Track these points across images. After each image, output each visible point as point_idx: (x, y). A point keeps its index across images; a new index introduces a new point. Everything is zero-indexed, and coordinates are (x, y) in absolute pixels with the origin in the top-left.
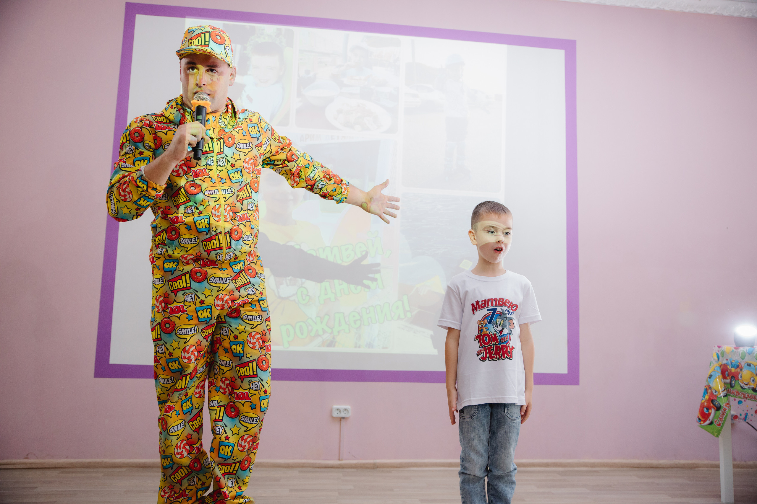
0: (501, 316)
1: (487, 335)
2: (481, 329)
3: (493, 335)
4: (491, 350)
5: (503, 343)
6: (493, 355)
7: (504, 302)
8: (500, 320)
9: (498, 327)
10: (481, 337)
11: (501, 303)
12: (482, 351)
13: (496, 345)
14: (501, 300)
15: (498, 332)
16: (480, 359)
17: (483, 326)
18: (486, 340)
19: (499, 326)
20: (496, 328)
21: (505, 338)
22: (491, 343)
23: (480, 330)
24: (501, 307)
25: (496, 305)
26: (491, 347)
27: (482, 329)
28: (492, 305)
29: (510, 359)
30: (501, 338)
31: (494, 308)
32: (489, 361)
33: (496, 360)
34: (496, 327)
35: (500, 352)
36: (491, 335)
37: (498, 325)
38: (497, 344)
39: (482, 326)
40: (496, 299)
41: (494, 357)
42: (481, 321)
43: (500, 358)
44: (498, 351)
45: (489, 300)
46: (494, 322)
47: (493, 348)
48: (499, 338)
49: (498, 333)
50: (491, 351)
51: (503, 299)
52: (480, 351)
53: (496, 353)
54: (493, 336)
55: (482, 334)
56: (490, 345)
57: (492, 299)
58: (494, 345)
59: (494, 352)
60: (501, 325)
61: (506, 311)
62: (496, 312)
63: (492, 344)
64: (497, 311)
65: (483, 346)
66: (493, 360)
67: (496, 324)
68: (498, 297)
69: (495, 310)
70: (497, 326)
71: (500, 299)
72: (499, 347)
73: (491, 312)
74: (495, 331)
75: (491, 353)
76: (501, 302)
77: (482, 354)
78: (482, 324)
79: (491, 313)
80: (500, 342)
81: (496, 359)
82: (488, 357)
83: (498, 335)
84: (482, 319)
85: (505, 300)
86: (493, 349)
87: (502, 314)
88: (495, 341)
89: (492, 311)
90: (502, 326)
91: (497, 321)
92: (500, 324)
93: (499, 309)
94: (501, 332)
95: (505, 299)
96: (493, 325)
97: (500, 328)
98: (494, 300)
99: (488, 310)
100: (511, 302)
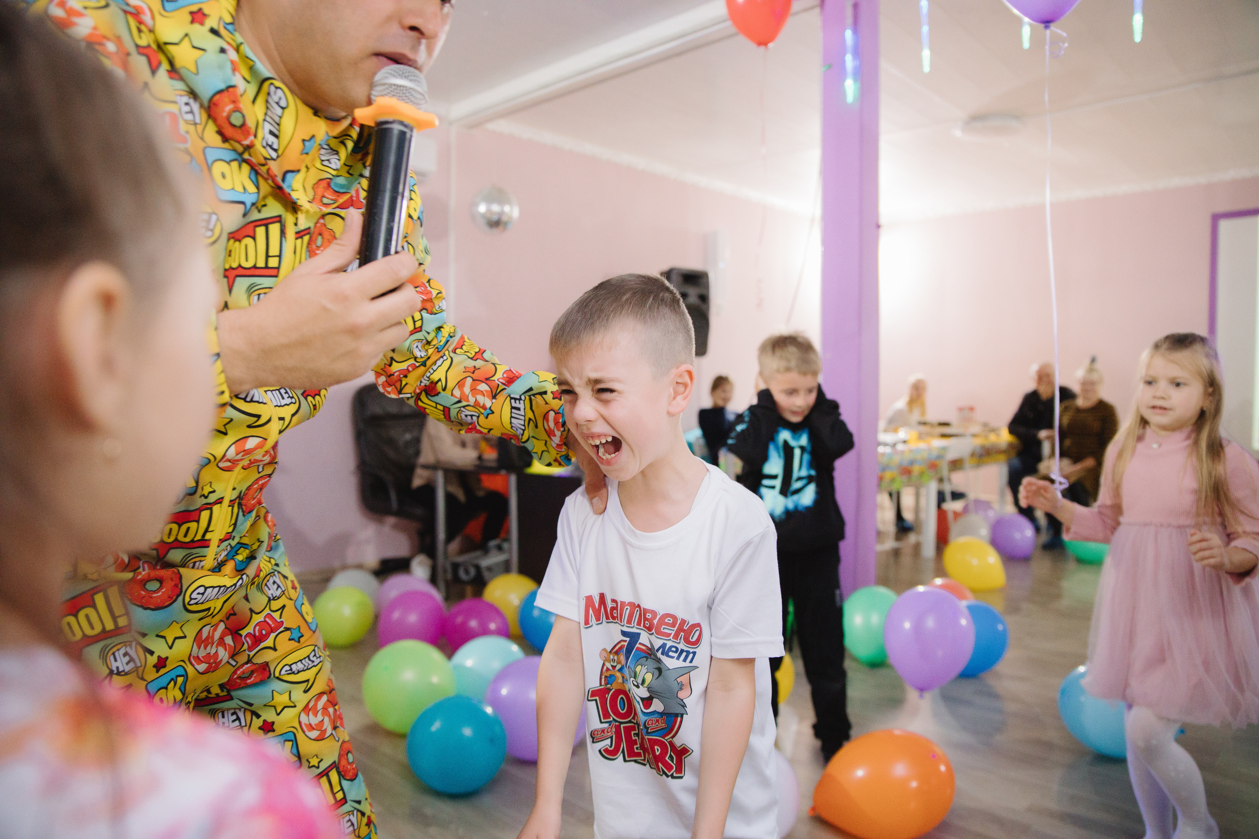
0: (646, 657)
1: (625, 693)
2: (609, 673)
4: (634, 734)
6: (637, 748)
7: (655, 621)
8: (644, 670)
9: (638, 687)
10: (609, 697)
11: (650, 623)
12: (608, 732)
14: (651, 614)
15: (639, 699)
16: (600, 751)
17: (617, 668)
18: (622, 705)
19: (643, 684)
20: (635, 688)
21: (656, 722)
23: (607, 676)
25: (637, 624)
26: (632, 729)
27: (614, 675)
28: (629, 622)
30: (646, 718)
31: (634, 630)
32: (625, 760)
37: (640, 681)
39: (614, 667)
40: (639, 608)
41: (637, 755)
42: (610, 652)
45: (623, 603)
46: (630, 669)
48: (643, 717)
49: (640, 702)
51: (654, 613)
52: (603, 731)
55: (614, 687)
56: (630, 722)
57: (631, 605)
60: (646, 684)
62: (638, 645)
64: (640, 644)
65: (611, 721)
66: (635, 762)
67: (635, 677)
69: (634, 637)
70: (638, 683)
71: (646, 610)
73: (626, 641)
75: (631, 743)
76: (650, 618)
77: (608, 742)
78: (614, 660)
79: (626, 644)
81: (644, 760)
82: (623, 752)
83: (639, 707)
84: (615, 650)
85: (658, 617)
87: (649, 655)
89: (628, 639)
90: (648, 691)
91: (638, 669)
92: (643, 681)
93: (644, 639)
94: (647, 702)
95: (661, 612)
96: (630, 676)
97: (644, 693)
98: (638, 610)
99: (624, 633)
100: (683, 622)
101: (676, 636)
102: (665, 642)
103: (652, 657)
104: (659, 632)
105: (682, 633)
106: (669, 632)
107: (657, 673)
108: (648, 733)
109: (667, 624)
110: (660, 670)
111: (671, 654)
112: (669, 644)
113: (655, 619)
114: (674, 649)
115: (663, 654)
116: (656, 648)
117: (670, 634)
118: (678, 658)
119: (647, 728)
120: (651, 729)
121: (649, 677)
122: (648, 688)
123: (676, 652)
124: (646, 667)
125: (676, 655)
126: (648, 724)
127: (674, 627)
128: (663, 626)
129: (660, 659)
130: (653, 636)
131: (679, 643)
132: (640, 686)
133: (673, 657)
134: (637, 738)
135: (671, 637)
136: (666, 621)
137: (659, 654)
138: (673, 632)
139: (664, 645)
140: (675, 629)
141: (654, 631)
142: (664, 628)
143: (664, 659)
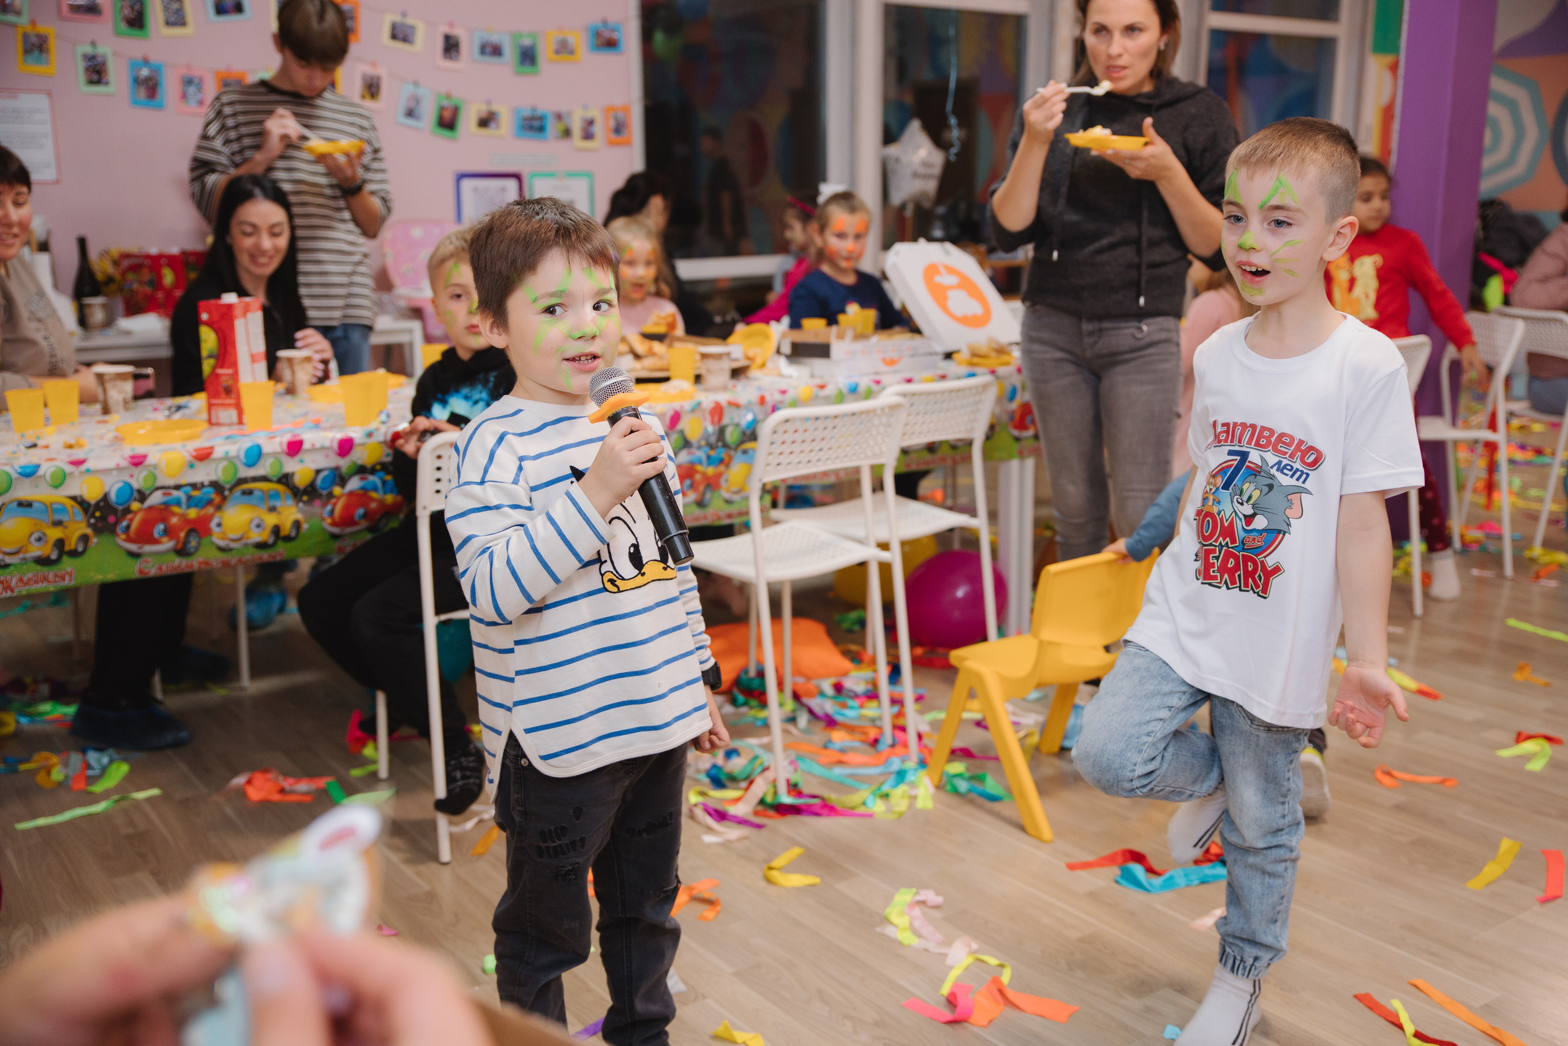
0: (1256, 475)
1: (1211, 515)
2: (1206, 495)
3: (1227, 521)
4: (1213, 557)
5: (1248, 551)
6: (1214, 572)
7: (1273, 439)
8: (1252, 487)
9: (1242, 504)
11: (1263, 441)
13: (1228, 547)
14: (1266, 433)
15: (1241, 516)
17: (1212, 491)
19: (1247, 502)
20: (1239, 505)
21: (1254, 539)
22: (1216, 541)
23: (1204, 498)
24: (1264, 455)
25: (1249, 442)
26: (1214, 551)
27: (1207, 498)
28: (1240, 441)
29: (1259, 595)
30: (1245, 535)
31: (1244, 449)
33: (1219, 587)
34: (1238, 502)
35: (1236, 568)
36: (1221, 519)
37: (1245, 498)
38: (1230, 546)
39: (1210, 489)
40: (1253, 427)
41: (1215, 578)
43: (1233, 582)
44: (1229, 566)
45: (1235, 424)
46: (1236, 487)
47: (1217, 554)
48: (1240, 534)
49: (1241, 519)
50: (1211, 561)
51: (1272, 431)
53: (1223, 569)
54: (1226, 524)
56: (1211, 544)
57: (1244, 425)
58: (1222, 547)
59: (1217, 564)
60: (1251, 502)
61: (1272, 467)
62: (1247, 463)
63: (1217, 544)
65: (1200, 542)
66: (1210, 584)
67: (1240, 495)
68: (1260, 423)
69: (1244, 455)
70: (1241, 501)
71: (1263, 429)
72: (1236, 558)
73: (1234, 461)
74: (1235, 512)
75: (1209, 566)
76: (1265, 437)
78: (1211, 484)
79: (1236, 463)
80: (1241, 546)
81: (1220, 583)
83: (1239, 525)
84: (1213, 473)
85: (1276, 435)
86: (1217, 558)
87: (1260, 472)
88: (1228, 539)
89: (1239, 458)
90: (1253, 507)
91: (1245, 487)
92: (1250, 498)
93: (1256, 457)
94: (1249, 519)
95: (1278, 430)
96: (1232, 494)
97: (1248, 510)
98: (1249, 430)
99: (1231, 453)
100: (1301, 442)
101: (1292, 456)
102: (1281, 459)
103: (1262, 474)
104: (1276, 450)
105: (1299, 453)
106: (1287, 451)
107: (1267, 489)
108: (1244, 550)
109: (1284, 443)
110: (1271, 487)
111: (1285, 471)
112: (1285, 462)
113: (1273, 436)
114: (1289, 467)
115: (1277, 470)
116: (1270, 466)
117: (1287, 453)
118: (1292, 477)
119: (1244, 544)
120: (1247, 546)
121: (1256, 494)
122: (1253, 505)
123: (1290, 470)
124: (1255, 484)
125: (1290, 473)
126: (1246, 541)
127: (1291, 447)
128: (1280, 445)
129: (1273, 476)
130: (1269, 453)
131: (1295, 462)
132: (1245, 503)
133: (1287, 475)
134: (1216, 561)
135: (1287, 456)
136: (1283, 439)
137: (1274, 471)
138: (1290, 452)
139: (1280, 463)
140: (1292, 448)
141: (1270, 448)
142: (1281, 446)
143: (1278, 475)
